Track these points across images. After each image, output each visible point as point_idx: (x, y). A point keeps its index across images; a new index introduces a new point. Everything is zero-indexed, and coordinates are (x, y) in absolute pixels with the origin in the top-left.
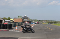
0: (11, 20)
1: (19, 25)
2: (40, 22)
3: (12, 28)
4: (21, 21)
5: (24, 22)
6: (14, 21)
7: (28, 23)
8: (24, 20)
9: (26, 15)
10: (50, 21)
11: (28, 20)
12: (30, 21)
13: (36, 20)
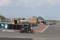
0: (26, 20)
1: (33, 26)
2: (54, 23)
4: (35, 22)
5: (38, 23)
6: (28, 21)
7: (42, 23)
8: (39, 21)
9: (40, 16)
11: (42, 21)
12: (44, 21)
13: (51, 20)
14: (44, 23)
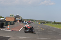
1: (11, 24)
2: (32, 22)
3: (4, 27)
4: (13, 20)
5: (16, 21)
6: (6, 19)
7: (20, 22)
8: (16, 19)
9: (18, 14)
10: (43, 21)
11: (20, 19)
12: (22, 20)
13: (28, 19)
14: (22, 21)
